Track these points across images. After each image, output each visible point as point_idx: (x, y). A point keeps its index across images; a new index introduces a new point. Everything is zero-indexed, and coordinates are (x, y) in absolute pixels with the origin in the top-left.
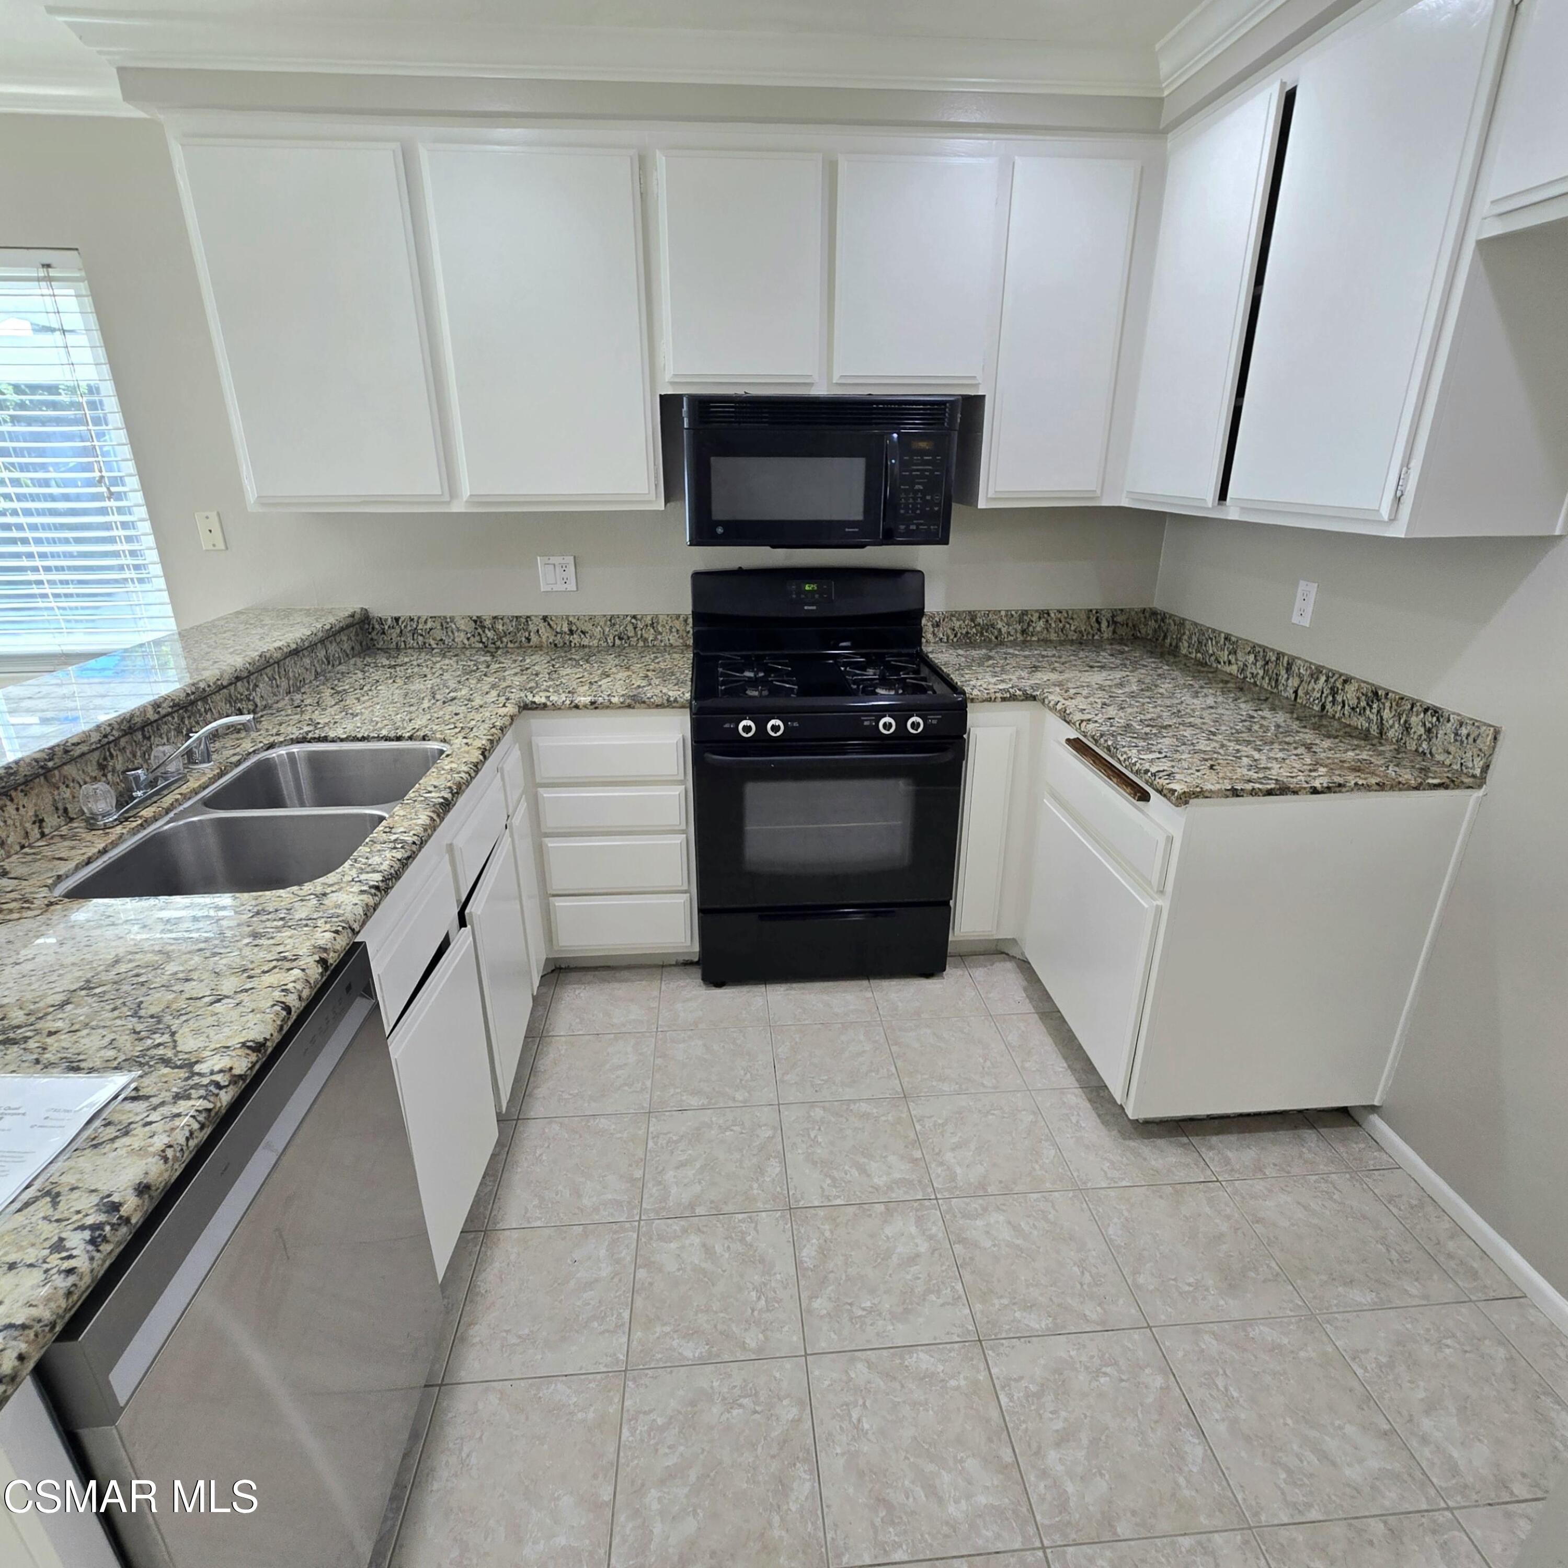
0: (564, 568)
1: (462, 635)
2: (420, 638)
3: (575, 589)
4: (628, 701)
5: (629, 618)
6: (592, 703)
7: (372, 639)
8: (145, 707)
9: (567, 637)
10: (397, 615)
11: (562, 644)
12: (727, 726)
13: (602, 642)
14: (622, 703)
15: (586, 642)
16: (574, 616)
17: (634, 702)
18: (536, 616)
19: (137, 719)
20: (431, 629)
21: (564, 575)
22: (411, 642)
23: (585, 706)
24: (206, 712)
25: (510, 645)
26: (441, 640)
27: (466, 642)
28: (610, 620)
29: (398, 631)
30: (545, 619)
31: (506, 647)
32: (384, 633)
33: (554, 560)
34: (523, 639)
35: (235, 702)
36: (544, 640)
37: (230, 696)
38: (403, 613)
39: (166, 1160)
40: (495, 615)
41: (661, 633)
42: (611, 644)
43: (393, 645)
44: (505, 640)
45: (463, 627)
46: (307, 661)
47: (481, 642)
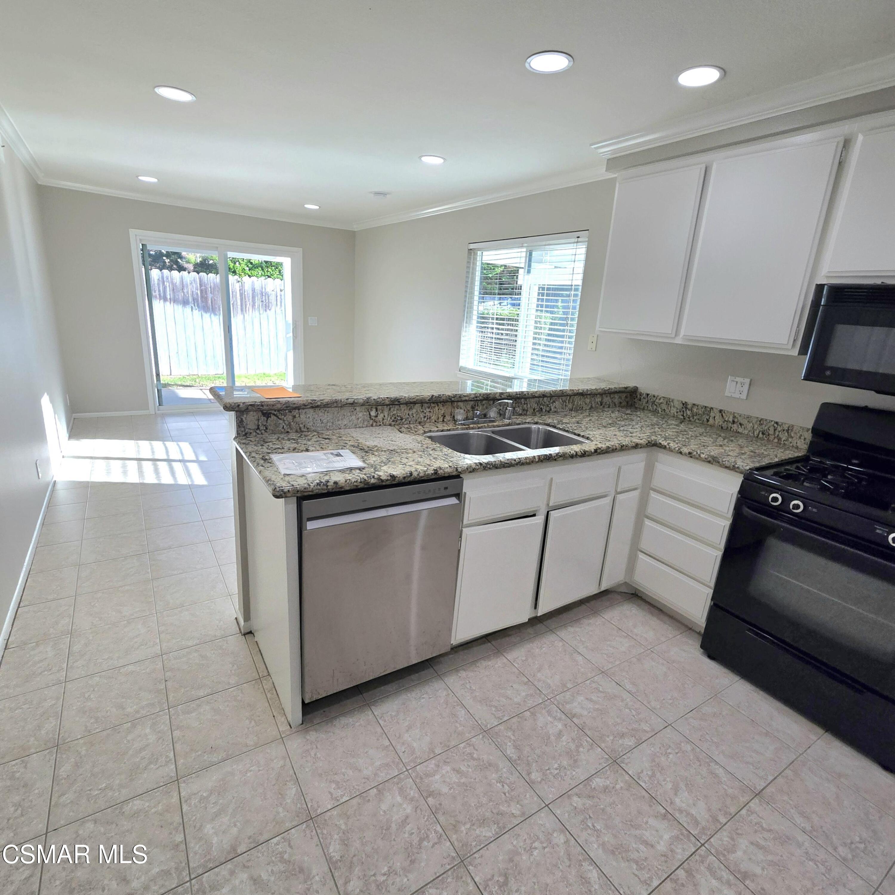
0: (742, 384)
1: (675, 410)
2: (655, 406)
3: (745, 398)
4: (710, 459)
5: (773, 423)
6: (690, 453)
7: (634, 402)
8: (497, 393)
9: (730, 424)
10: (648, 393)
11: (726, 428)
12: (763, 493)
13: (750, 433)
14: (706, 459)
15: (740, 430)
16: (738, 414)
17: (713, 461)
18: (717, 409)
19: (491, 396)
20: (661, 403)
21: (741, 389)
22: (650, 407)
23: (685, 454)
24: (524, 404)
25: (697, 421)
26: (664, 410)
27: (676, 414)
28: (760, 421)
29: (646, 400)
30: (721, 411)
31: (695, 421)
32: (640, 400)
33: (738, 379)
34: (705, 419)
35: (540, 405)
36: (716, 423)
37: (539, 402)
38: (651, 393)
39: (346, 481)
40: (694, 403)
41: (792, 437)
42: (756, 436)
43: (642, 407)
44: (695, 417)
45: (677, 406)
46: (588, 401)
47: (683, 416)
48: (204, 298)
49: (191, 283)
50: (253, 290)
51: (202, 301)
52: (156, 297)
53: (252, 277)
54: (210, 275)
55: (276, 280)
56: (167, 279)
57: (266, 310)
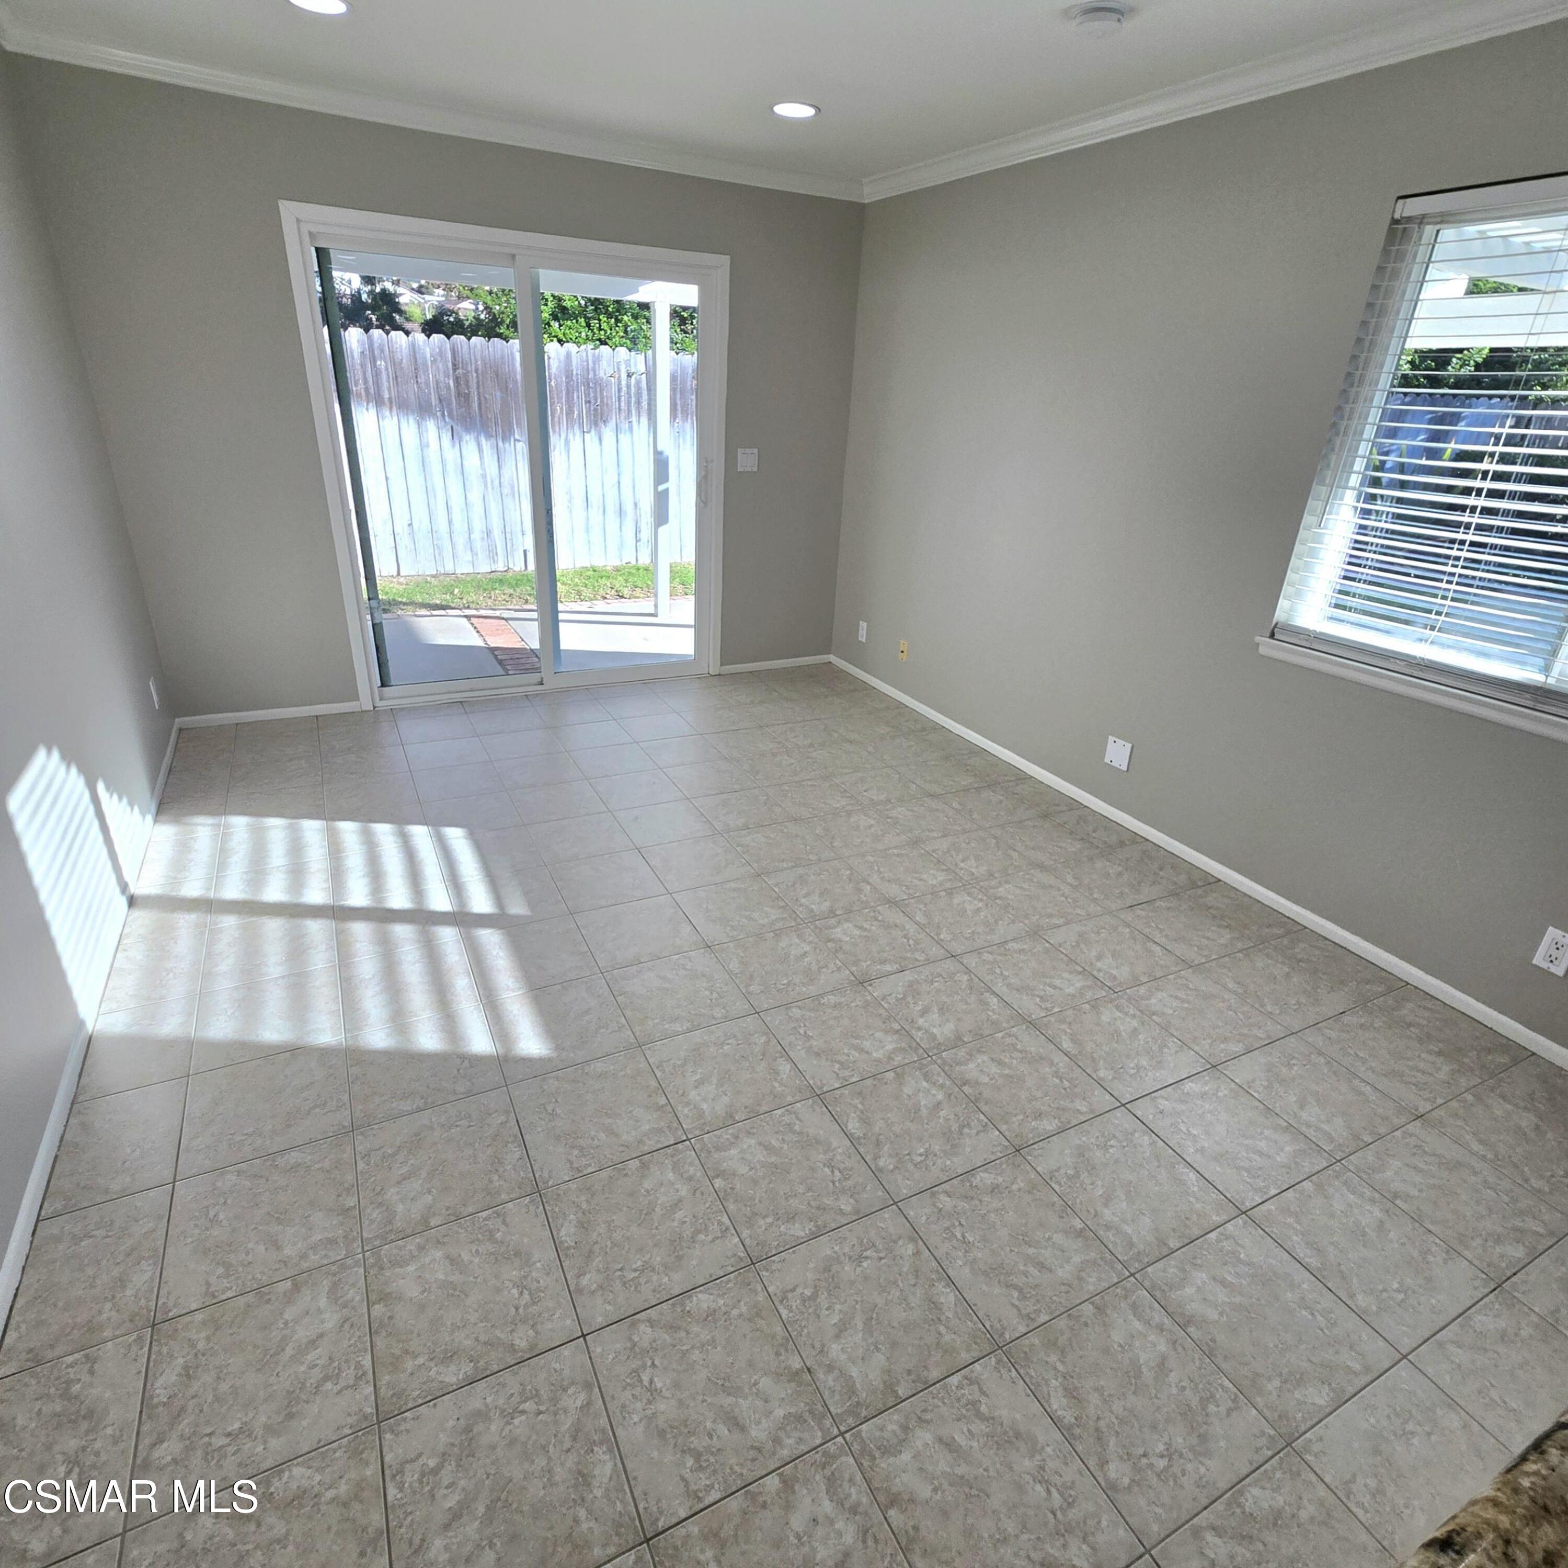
48: (463, 397)
49: (434, 361)
50: (569, 375)
51: (459, 403)
52: (359, 396)
53: (566, 344)
54: (474, 339)
55: (619, 349)
56: (382, 351)
57: (596, 424)
